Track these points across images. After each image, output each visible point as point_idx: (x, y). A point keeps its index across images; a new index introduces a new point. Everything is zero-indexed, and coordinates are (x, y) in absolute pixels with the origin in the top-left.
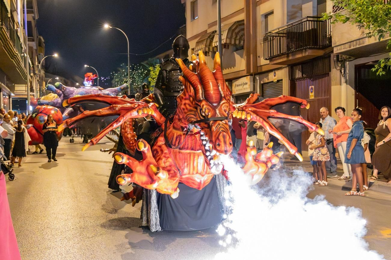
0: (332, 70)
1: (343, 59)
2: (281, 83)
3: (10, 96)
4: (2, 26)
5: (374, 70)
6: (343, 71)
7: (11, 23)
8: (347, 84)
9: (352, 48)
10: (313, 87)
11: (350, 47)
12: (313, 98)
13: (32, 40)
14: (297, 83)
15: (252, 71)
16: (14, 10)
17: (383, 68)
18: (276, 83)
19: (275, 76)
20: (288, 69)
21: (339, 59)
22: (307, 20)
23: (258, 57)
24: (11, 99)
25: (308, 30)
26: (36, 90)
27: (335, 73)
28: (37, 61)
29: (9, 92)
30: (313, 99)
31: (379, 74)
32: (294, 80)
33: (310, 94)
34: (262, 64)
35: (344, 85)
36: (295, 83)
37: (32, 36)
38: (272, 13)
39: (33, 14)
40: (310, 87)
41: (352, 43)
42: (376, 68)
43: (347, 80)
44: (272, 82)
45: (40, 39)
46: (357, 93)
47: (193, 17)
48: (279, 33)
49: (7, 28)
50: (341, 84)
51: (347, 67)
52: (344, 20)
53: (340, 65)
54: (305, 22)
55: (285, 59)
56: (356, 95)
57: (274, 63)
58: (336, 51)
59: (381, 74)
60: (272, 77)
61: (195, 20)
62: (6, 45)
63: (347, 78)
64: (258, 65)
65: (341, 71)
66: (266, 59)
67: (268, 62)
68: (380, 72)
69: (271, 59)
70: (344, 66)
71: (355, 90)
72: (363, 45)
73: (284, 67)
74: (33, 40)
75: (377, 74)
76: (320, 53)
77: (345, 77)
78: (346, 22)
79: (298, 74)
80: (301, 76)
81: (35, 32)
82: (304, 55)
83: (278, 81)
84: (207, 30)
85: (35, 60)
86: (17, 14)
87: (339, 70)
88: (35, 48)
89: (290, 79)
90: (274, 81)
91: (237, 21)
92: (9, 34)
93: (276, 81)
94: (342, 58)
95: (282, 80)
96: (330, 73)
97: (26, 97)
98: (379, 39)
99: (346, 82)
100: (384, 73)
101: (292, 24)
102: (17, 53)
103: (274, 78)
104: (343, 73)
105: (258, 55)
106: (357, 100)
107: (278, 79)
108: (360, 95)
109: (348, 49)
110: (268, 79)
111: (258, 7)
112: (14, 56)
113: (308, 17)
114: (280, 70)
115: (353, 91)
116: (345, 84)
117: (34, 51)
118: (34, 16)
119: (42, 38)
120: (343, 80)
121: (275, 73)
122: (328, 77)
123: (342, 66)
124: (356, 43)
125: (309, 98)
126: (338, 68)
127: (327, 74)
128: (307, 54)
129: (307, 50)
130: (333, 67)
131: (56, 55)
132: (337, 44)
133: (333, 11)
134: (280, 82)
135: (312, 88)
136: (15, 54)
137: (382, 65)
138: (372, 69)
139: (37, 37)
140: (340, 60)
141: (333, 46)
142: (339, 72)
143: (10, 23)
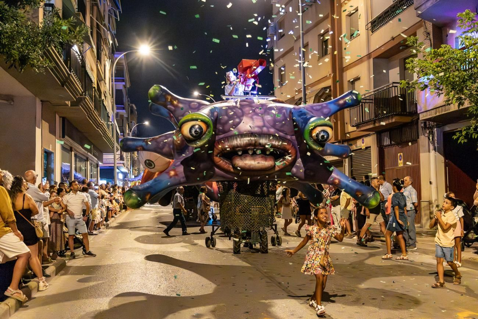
0: (420, 137)
1: (431, 125)
2: (370, 151)
3: (97, 165)
4: (85, 97)
5: (455, 137)
6: (431, 138)
7: (97, 92)
8: (436, 152)
9: (438, 114)
10: (402, 154)
11: (436, 113)
12: (402, 165)
13: (122, 108)
14: (386, 150)
15: (339, 139)
16: (100, 79)
17: (464, 136)
18: (364, 150)
19: (363, 143)
20: (376, 136)
21: (426, 125)
22: (393, 86)
23: (345, 124)
24: (99, 168)
25: (394, 97)
26: (126, 158)
27: (423, 140)
28: (128, 130)
29: (97, 161)
30: (402, 167)
31: (461, 142)
32: (383, 147)
33: (399, 161)
34: (349, 131)
35: (432, 152)
36: (384, 150)
37: (123, 104)
38: (357, 79)
39: (124, 83)
40: (399, 154)
41: (438, 109)
42: (458, 136)
43: (435, 147)
44: (361, 149)
45: (132, 107)
46: (447, 161)
47: (281, 84)
48: (365, 99)
49: (91, 98)
50: (429, 152)
51: (435, 133)
52: (422, 88)
53: (428, 132)
54: (391, 88)
55: (371, 126)
56: (445, 163)
57: (360, 130)
58: (422, 117)
59: (462, 142)
60: (361, 144)
61: (283, 87)
62: (90, 115)
63: (436, 145)
64: (346, 132)
65: (429, 138)
66: (353, 126)
67: (355, 129)
68: (462, 140)
69: (358, 126)
70: (432, 133)
71: (444, 157)
72: (449, 111)
73: (372, 134)
74: (124, 109)
75: (459, 141)
76: (407, 119)
77: (433, 144)
78: (425, 89)
79: (387, 141)
80: (389, 143)
81: (126, 99)
82: (390, 121)
83: (367, 148)
84: (294, 97)
85: (126, 128)
86: (104, 84)
87: (427, 137)
88: (126, 116)
89: (379, 146)
90: (362, 148)
91: (324, 88)
92: (93, 104)
93: (364, 148)
94: (429, 125)
95: (370, 147)
96: (418, 139)
97: (113, 165)
98: (459, 107)
99: (435, 149)
100: (466, 141)
101: (378, 90)
102: (102, 122)
103: (362, 145)
104: (431, 140)
105: (345, 122)
106: (447, 167)
107: (366, 146)
108: (450, 162)
109: (435, 115)
110: (356, 147)
111: (344, 73)
112: (99, 125)
113: (394, 83)
114: (368, 137)
115: (442, 158)
116: (434, 151)
117: (125, 119)
118: (124, 84)
119: (134, 105)
120: (432, 147)
121: (363, 140)
122: (417, 144)
123: (429, 132)
124: (442, 110)
125: (398, 166)
126: (426, 135)
127: (415, 141)
128: (394, 120)
129: (393, 116)
130: (421, 133)
131: (147, 123)
132: (423, 110)
133: (418, 77)
134: (369, 149)
135: (400, 156)
136: (101, 124)
137: (464, 133)
138: (453, 137)
139: (129, 105)
140: (428, 126)
141: (418, 113)
142: (427, 138)
143: (95, 92)
